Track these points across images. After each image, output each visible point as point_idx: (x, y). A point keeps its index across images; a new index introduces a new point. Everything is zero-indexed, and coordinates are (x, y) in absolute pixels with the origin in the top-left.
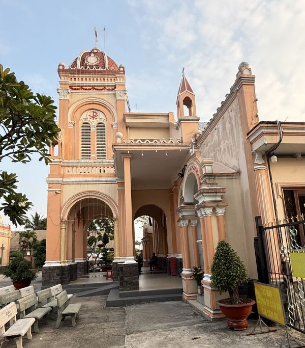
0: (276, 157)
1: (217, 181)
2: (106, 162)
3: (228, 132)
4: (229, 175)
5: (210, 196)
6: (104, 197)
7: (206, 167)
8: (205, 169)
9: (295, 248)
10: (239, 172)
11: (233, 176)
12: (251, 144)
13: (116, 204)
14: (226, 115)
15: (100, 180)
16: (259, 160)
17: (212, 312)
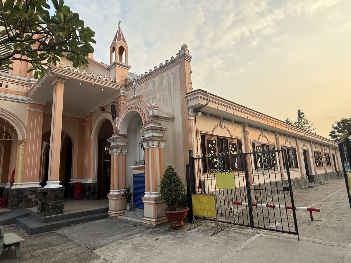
0: (201, 113)
1: (160, 122)
3: (165, 87)
4: (167, 119)
5: (156, 132)
7: (154, 110)
8: (153, 111)
9: (220, 171)
10: (173, 118)
11: (169, 120)
12: (188, 101)
13: (24, 125)
14: (164, 74)
16: (191, 113)
17: (154, 220)
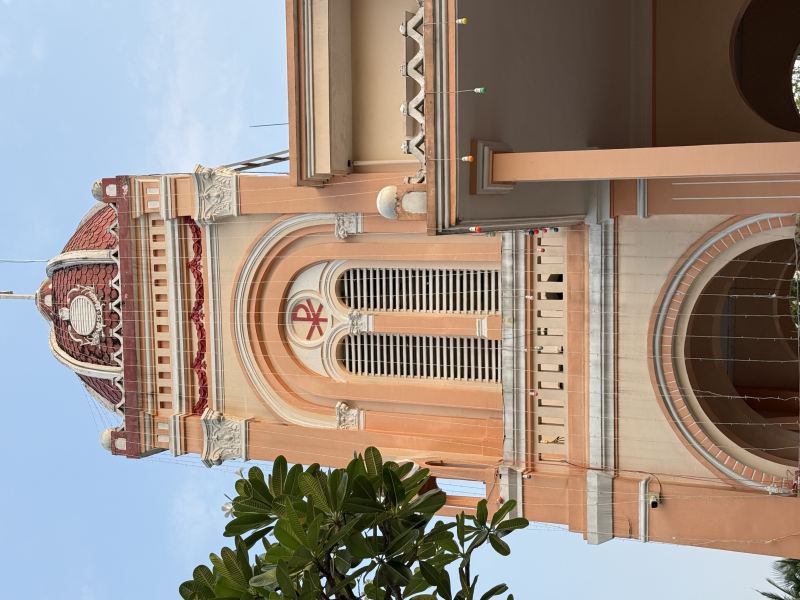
2: (515, 268)
6: (686, 285)
13: (722, 226)
15: (596, 297)
